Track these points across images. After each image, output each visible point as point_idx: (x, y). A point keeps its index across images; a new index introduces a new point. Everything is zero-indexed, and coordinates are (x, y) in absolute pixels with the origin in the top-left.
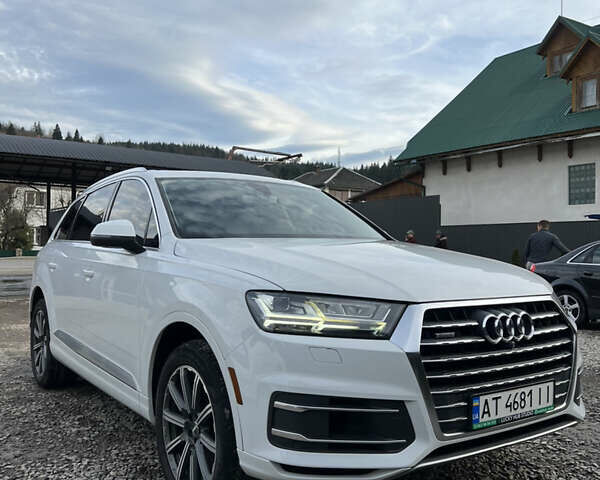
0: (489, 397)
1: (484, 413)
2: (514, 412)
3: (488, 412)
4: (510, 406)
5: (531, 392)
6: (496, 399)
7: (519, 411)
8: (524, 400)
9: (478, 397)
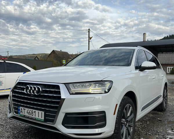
0: (23, 108)
1: (21, 112)
2: (29, 115)
3: (22, 112)
4: (28, 113)
5: (35, 112)
6: (24, 109)
7: (31, 116)
8: (33, 113)
9: (20, 107)
